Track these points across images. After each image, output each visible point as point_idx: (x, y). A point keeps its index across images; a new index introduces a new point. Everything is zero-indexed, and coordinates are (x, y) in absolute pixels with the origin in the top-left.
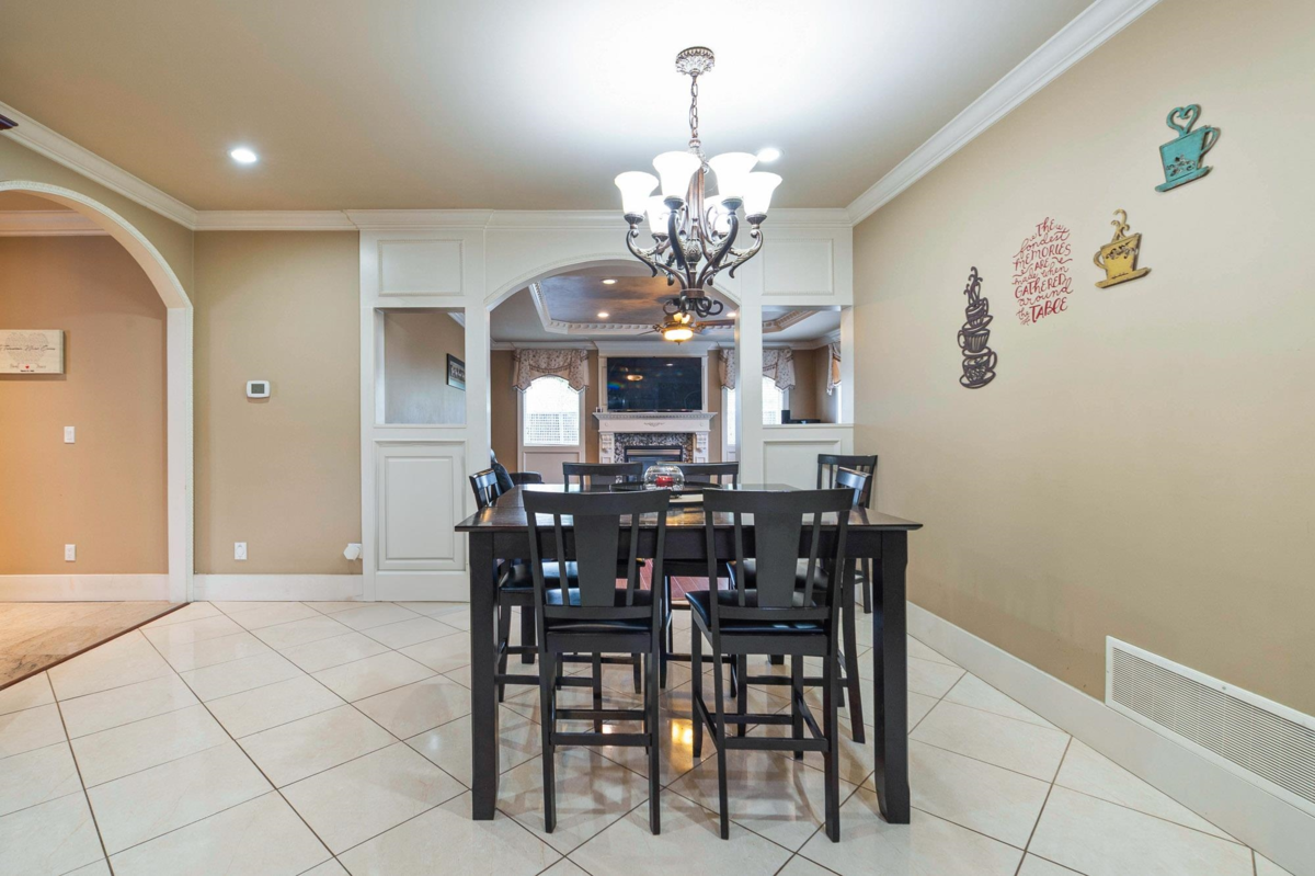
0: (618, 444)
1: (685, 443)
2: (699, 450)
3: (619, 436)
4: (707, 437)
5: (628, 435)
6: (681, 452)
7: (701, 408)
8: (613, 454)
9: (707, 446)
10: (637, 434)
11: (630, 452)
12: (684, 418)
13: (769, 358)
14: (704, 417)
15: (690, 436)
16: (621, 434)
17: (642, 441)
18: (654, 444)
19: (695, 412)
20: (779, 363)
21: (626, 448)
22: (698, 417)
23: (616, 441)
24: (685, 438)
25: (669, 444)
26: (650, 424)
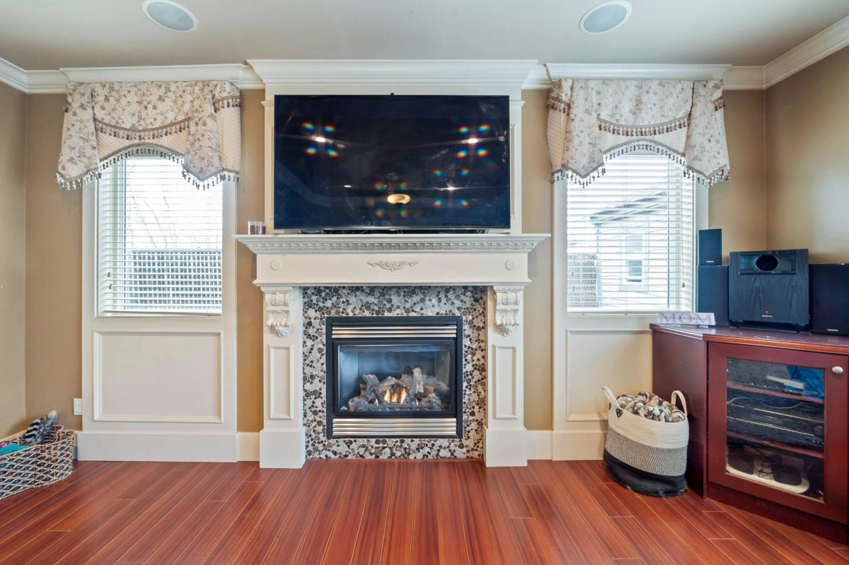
0: (311, 313)
1: (468, 311)
2: (501, 329)
3: (314, 294)
4: (520, 295)
5: (334, 290)
6: (459, 332)
7: (507, 225)
8: (300, 337)
9: (520, 318)
10: (355, 289)
11: (340, 333)
12: (465, 247)
13: (671, 101)
14: (516, 246)
15: (479, 293)
16: (318, 290)
17: (368, 306)
18: (394, 314)
19: (493, 234)
20: (697, 112)
21: (332, 323)
22: (498, 247)
23: (308, 305)
24: (468, 299)
25: (430, 313)
26: (385, 266)
